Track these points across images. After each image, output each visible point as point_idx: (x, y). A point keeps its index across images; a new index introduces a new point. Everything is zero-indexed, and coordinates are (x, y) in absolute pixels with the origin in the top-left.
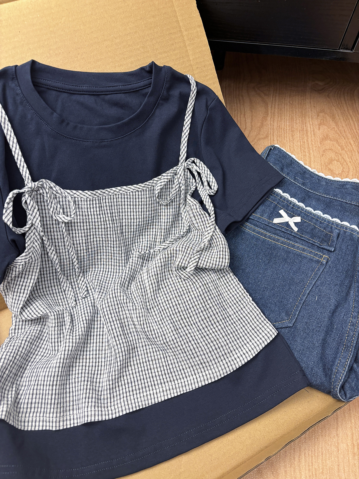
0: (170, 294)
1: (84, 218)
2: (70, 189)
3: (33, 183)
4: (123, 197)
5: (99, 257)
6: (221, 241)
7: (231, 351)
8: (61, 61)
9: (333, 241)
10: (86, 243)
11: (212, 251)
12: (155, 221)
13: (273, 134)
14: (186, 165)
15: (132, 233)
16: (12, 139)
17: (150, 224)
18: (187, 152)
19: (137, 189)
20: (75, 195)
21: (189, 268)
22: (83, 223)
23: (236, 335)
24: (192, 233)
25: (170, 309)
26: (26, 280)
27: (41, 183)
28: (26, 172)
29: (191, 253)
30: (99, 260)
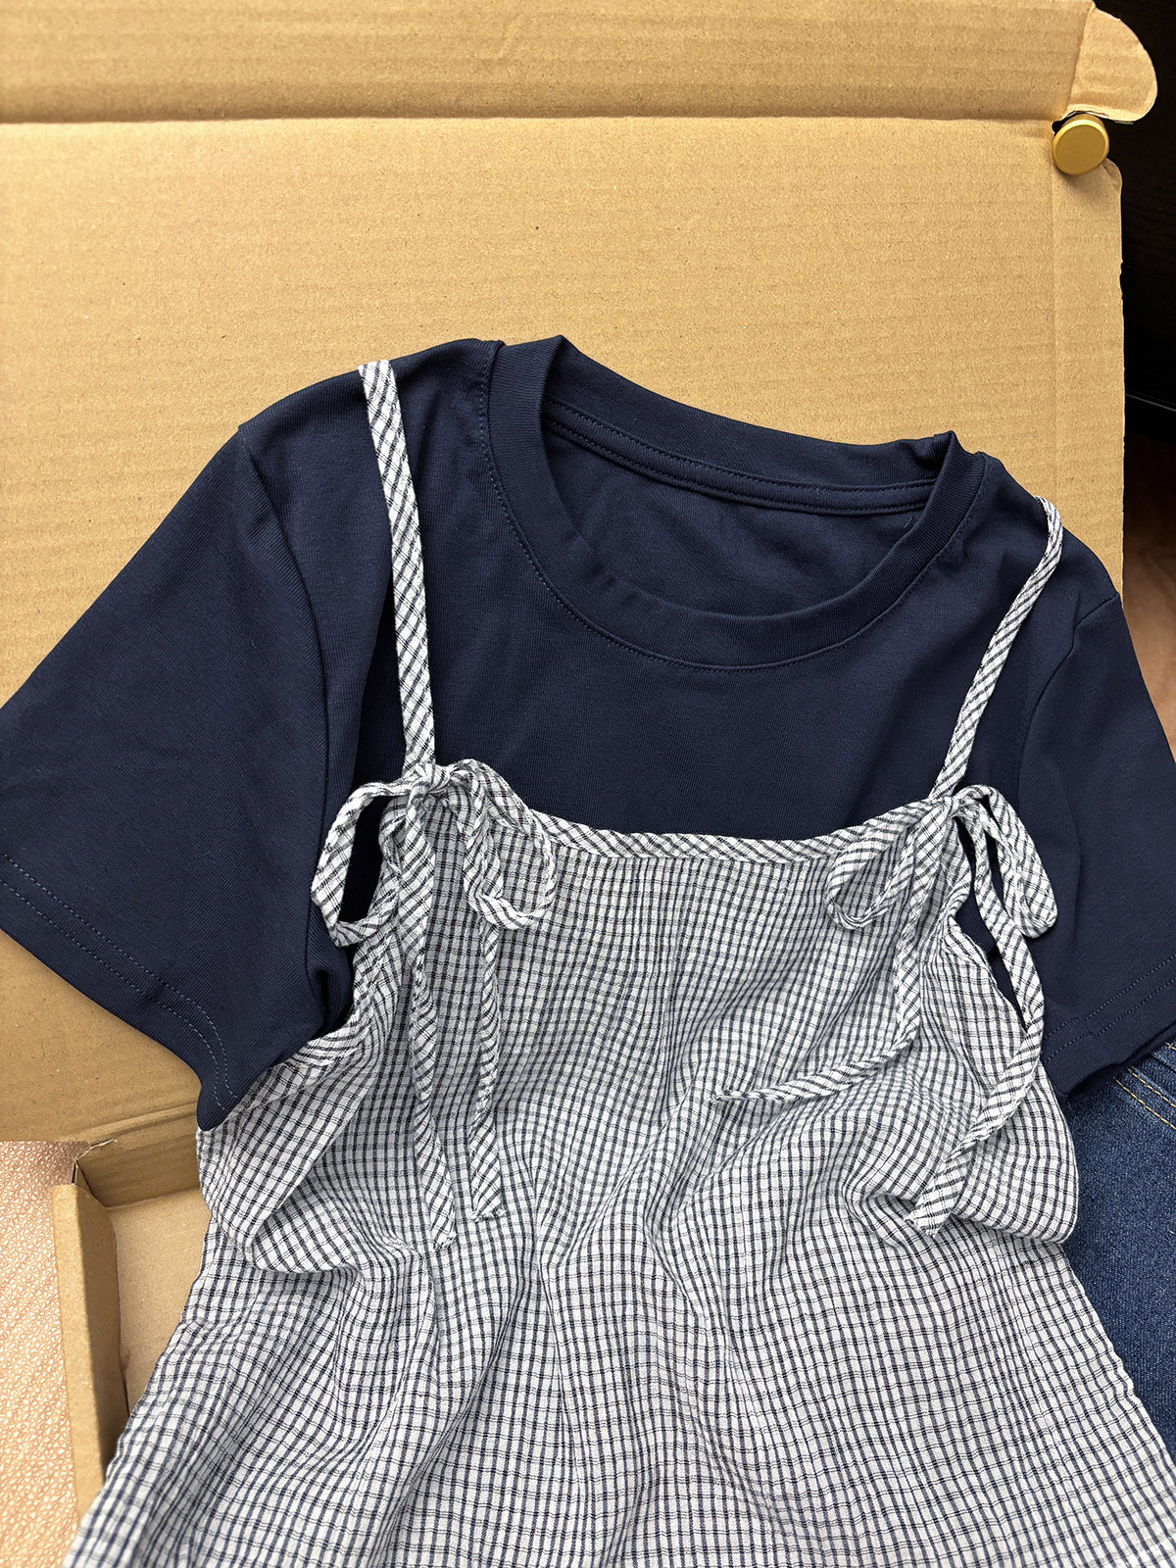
0: (823, 1289)
1: (570, 922)
2: (549, 813)
3: (439, 768)
4: (714, 871)
5: (568, 1069)
6: (1054, 1131)
8: (646, 361)
10: (542, 1013)
12: (792, 975)
14: (956, 806)
15: (705, 1004)
16: (410, 594)
17: (771, 984)
18: (971, 761)
19: (772, 856)
20: (564, 838)
21: (921, 1212)
22: (559, 939)
23: (1055, 1520)
25: (818, 1354)
26: (308, 1120)
27: (462, 773)
28: (423, 724)
30: (563, 1080)
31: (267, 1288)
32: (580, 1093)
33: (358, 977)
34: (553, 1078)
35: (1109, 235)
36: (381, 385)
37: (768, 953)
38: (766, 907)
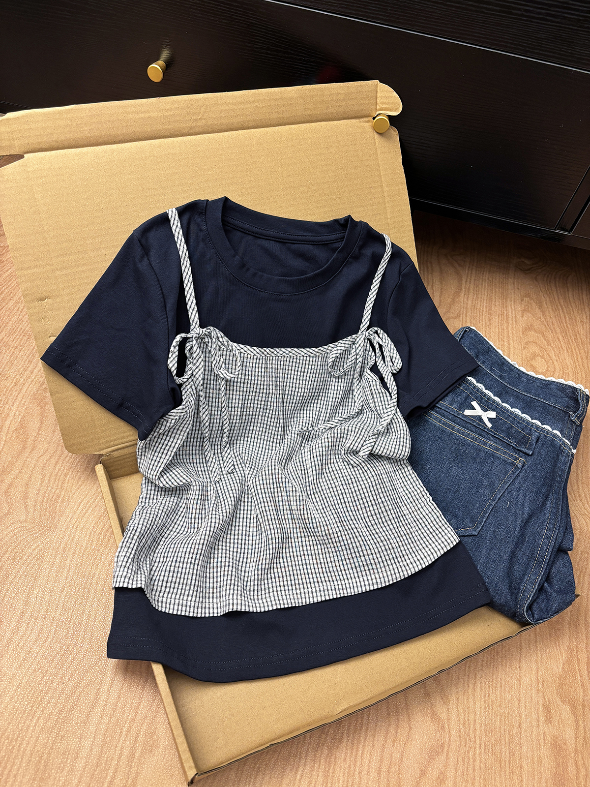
0: (335, 480)
1: (247, 377)
2: (237, 343)
3: (201, 329)
4: (291, 360)
5: (252, 428)
6: (402, 427)
7: (403, 555)
9: (532, 445)
10: (241, 408)
11: (390, 437)
12: (321, 394)
13: (466, 314)
14: (367, 335)
15: (293, 405)
16: (188, 277)
17: (314, 398)
18: (371, 320)
19: (309, 353)
20: (242, 350)
21: (362, 452)
23: (410, 538)
24: (365, 414)
25: (334, 498)
26: (172, 440)
27: (209, 331)
28: (195, 316)
29: (365, 436)
30: (251, 432)
31: (163, 497)
32: (256, 436)
33: (183, 394)
34: (247, 432)
35: (396, 150)
36: (173, 215)
37: (312, 386)
38: (309, 371)
